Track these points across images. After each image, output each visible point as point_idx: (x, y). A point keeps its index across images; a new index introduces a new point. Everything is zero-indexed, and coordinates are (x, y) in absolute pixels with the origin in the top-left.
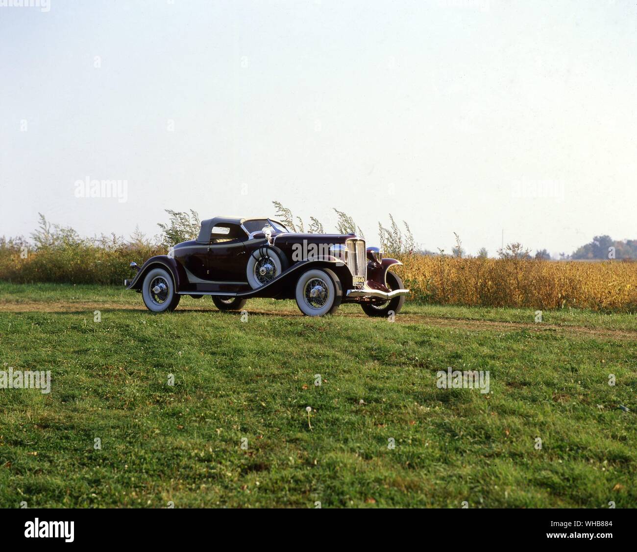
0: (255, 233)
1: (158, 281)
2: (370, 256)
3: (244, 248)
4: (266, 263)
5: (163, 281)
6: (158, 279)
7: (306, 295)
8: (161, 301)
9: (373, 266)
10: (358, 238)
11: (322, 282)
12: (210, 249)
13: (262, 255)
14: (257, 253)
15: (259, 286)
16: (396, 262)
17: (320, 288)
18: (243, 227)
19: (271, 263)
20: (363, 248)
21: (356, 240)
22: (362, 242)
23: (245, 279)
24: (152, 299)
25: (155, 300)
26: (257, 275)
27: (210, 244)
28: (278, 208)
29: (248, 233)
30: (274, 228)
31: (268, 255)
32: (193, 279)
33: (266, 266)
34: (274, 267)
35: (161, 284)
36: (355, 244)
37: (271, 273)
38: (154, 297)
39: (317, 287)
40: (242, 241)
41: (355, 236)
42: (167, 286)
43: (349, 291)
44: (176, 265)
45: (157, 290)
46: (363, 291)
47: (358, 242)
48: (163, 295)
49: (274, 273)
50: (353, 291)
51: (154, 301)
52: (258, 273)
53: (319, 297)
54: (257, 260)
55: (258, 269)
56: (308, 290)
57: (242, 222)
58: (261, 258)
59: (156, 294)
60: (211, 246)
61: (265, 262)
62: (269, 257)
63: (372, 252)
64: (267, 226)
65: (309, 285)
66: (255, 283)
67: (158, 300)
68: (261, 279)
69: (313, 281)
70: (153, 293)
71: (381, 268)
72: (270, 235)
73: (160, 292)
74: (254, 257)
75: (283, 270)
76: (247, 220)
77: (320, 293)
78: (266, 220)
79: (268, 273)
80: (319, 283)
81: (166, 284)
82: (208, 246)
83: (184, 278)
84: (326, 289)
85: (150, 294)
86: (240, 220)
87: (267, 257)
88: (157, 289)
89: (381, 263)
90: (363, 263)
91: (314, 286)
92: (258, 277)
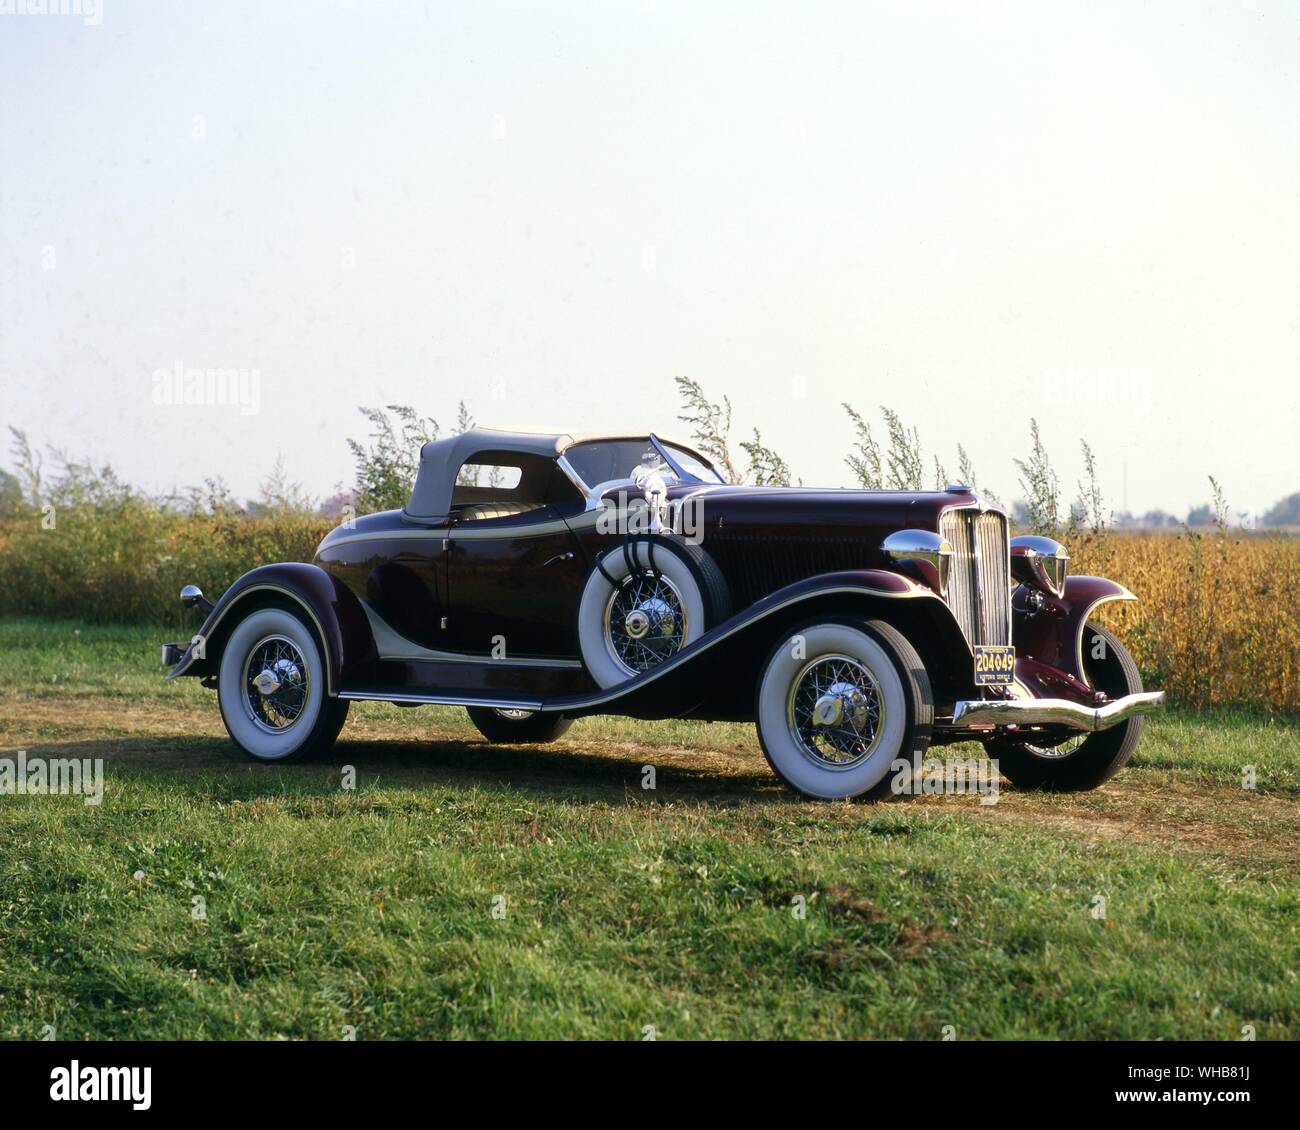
0: (606, 487)
1: (268, 652)
2: (1021, 568)
3: (570, 539)
4: (647, 594)
5: (289, 653)
6: (271, 646)
7: (797, 714)
8: (284, 721)
9: (1033, 607)
10: (983, 504)
11: (857, 672)
12: (452, 543)
13: (634, 567)
14: (614, 559)
15: (621, 679)
16: (1116, 591)
17: (850, 690)
18: (564, 464)
19: (667, 595)
20: (999, 543)
21: (976, 513)
22: (994, 520)
23: (572, 649)
24: (252, 714)
25: (263, 716)
26: (614, 637)
27: (450, 526)
28: (690, 397)
29: (583, 486)
30: (674, 468)
31: (654, 567)
32: (392, 645)
33: (646, 605)
34: (679, 609)
35: (283, 663)
36: (970, 529)
37: (668, 630)
38: (258, 708)
39: (837, 688)
40: (561, 516)
41: (973, 499)
42: (301, 670)
43: (960, 707)
44: (332, 595)
45: (266, 683)
46: (1010, 704)
47: (984, 520)
48: (289, 698)
49: (678, 630)
50: (974, 704)
51: (258, 721)
52: (618, 628)
53: (847, 726)
54: (616, 584)
55: (618, 617)
56: (805, 699)
57: (561, 447)
58: (629, 578)
59: (267, 697)
60: (457, 534)
61: (644, 590)
62: (658, 574)
63: (1031, 554)
64: (648, 461)
65: (807, 680)
66: (608, 667)
67: (271, 713)
68: (630, 652)
69: (822, 666)
70: (253, 690)
71: (1061, 612)
72: (664, 493)
73: (279, 689)
74: (604, 573)
75: (711, 622)
76: (579, 438)
77: (852, 710)
78: (646, 439)
79: (654, 631)
80: (846, 671)
81: (298, 662)
82: (443, 535)
83: (360, 641)
84: (873, 699)
85: (246, 696)
86: (554, 441)
87: (650, 573)
88: (268, 680)
89: (1061, 595)
90: (999, 595)
91: (826, 684)
92: (619, 647)
